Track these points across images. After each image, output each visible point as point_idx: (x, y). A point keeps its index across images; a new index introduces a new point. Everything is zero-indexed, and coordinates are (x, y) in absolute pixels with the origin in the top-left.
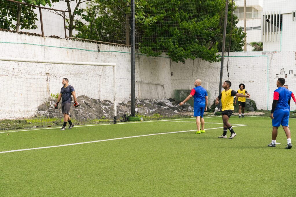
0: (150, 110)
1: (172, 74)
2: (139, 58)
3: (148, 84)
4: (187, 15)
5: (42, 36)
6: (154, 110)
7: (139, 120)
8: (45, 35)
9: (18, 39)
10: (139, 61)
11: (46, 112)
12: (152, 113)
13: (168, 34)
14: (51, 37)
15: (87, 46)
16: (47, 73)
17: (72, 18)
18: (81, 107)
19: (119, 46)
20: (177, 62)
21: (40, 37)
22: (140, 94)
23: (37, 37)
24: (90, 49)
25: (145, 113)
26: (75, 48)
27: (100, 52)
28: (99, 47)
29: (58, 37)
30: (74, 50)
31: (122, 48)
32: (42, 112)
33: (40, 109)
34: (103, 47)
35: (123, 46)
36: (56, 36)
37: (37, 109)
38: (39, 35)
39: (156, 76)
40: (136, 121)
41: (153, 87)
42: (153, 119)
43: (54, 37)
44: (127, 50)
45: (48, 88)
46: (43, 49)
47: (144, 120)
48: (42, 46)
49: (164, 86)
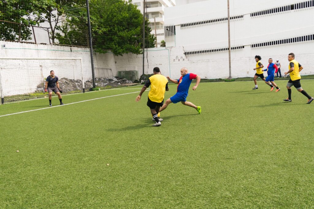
0: (105, 84)
1: (116, 62)
2: (96, 54)
3: (102, 69)
4: (122, 28)
5: (36, 43)
6: (107, 84)
7: (98, 90)
8: (37, 42)
9: (20, 46)
10: (96, 56)
11: (42, 88)
12: (106, 85)
13: (112, 40)
14: (41, 44)
15: (64, 49)
16: (40, 66)
17: (53, 32)
18: (63, 84)
19: (83, 47)
20: (118, 56)
21: (34, 44)
22: (98, 75)
23: (32, 44)
24: (66, 50)
25: (102, 86)
26: (57, 50)
27: (72, 52)
28: (71, 49)
29: (45, 44)
30: (56, 51)
31: (85, 48)
32: (39, 89)
33: (38, 87)
34: (74, 48)
35: (86, 48)
36: (44, 43)
37: (36, 88)
38: (33, 43)
39: (106, 64)
40: (97, 90)
41: (105, 71)
42: (106, 89)
43: (43, 44)
44: (88, 49)
45: (42, 74)
46: (37, 52)
47: (101, 89)
48: (36, 49)
49: (112, 70)
